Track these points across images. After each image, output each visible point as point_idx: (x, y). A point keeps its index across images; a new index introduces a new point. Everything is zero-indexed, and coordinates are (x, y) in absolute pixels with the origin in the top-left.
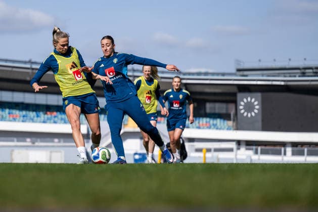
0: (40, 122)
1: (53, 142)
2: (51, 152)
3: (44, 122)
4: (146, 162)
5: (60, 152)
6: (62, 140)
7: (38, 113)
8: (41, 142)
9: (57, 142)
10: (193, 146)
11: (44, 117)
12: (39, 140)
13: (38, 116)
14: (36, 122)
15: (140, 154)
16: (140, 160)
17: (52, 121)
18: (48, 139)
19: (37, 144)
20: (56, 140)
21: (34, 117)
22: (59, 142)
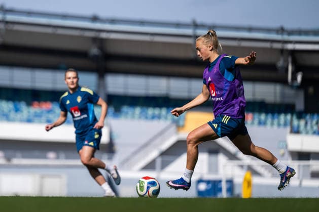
0: (21, 121)
1: (45, 157)
2: (42, 177)
3: (29, 121)
4: (219, 196)
5: (59, 176)
6: (62, 155)
7: (17, 103)
8: (24, 157)
9: (53, 159)
10: (309, 166)
11: (29, 112)
12: (19, 154)
13: (17, 110)
14: (13, 120)
15: (208, 182)
16: (207, 192)
17: (44, 118)
18: (37, 153)
19: (16, 161)
20: (51, 155)
21: (10, 111)
22: (58, 158)
